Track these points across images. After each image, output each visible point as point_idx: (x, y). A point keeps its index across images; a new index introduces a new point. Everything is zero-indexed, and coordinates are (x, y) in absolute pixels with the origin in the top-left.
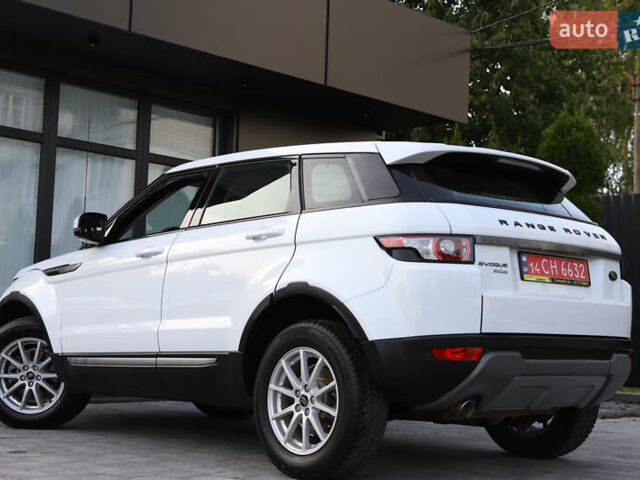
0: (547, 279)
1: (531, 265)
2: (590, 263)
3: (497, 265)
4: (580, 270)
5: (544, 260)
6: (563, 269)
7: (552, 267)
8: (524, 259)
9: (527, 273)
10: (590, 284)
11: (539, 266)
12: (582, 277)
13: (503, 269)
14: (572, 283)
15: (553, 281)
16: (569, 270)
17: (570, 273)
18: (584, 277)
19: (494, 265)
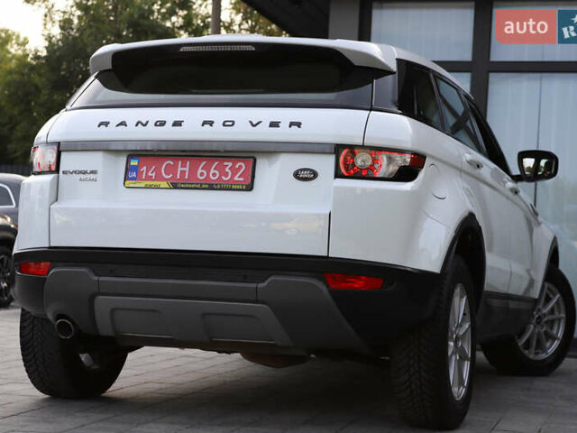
0: (164, 184)
1: (145, 168)
2: (258, 161)
4: (236, 171)
5: (169, 162)
6: (200, 171)
7: (180, 169)
8: (134, 163)
9: (133, 179)
10: (250, 188)
11: (158, 171)
12: (236, 178)
13: (92, 176)
14: (211, 187)
15: (175, 186)
16: (212, 171)
17: (214, 175)
18: (242, 179)
19: (80, 172)
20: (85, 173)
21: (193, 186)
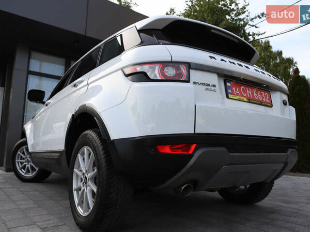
0: (245, 99)
1: (234, 89)
3: (208, 85)
4: (266, 96)
5: (242, 87)
6: (255, 95)
7: (248, 92)
8: (228, 84)
9: (231, 94)
10: (272, 106)
11: (239, 90)
12: (267, 101)
13: (213, 88)
14: (261, 104)
15: (249, 101)
16: (259, 96)
21: (256, 102)
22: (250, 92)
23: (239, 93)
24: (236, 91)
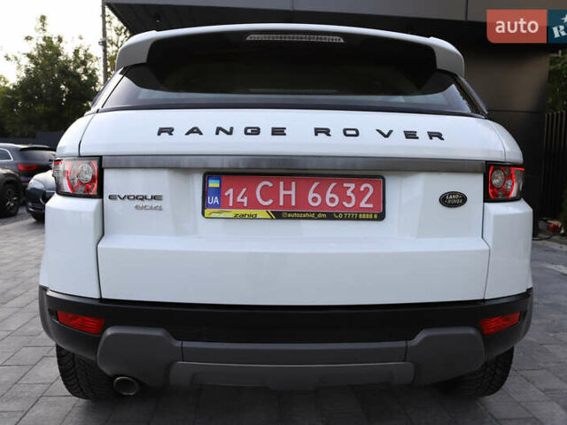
0: (262, 213)
1: (230, 191)
4: (360, 195)
6: (311, 195)
7: (282, 192)
8: (214, 184)
10: (381, 217)
11: (250, 194)
12: (363, 205)
13: (155, 203)
14: (330, 216)
15: (278, 216)
16: (329, 195)
17: (332, 200)
18: (371, 206)
19: (136, 198)
20: (144, 198)
21: (305, 215)
22: (293, 192)
23: (245, 200)
24: (235, 196)
